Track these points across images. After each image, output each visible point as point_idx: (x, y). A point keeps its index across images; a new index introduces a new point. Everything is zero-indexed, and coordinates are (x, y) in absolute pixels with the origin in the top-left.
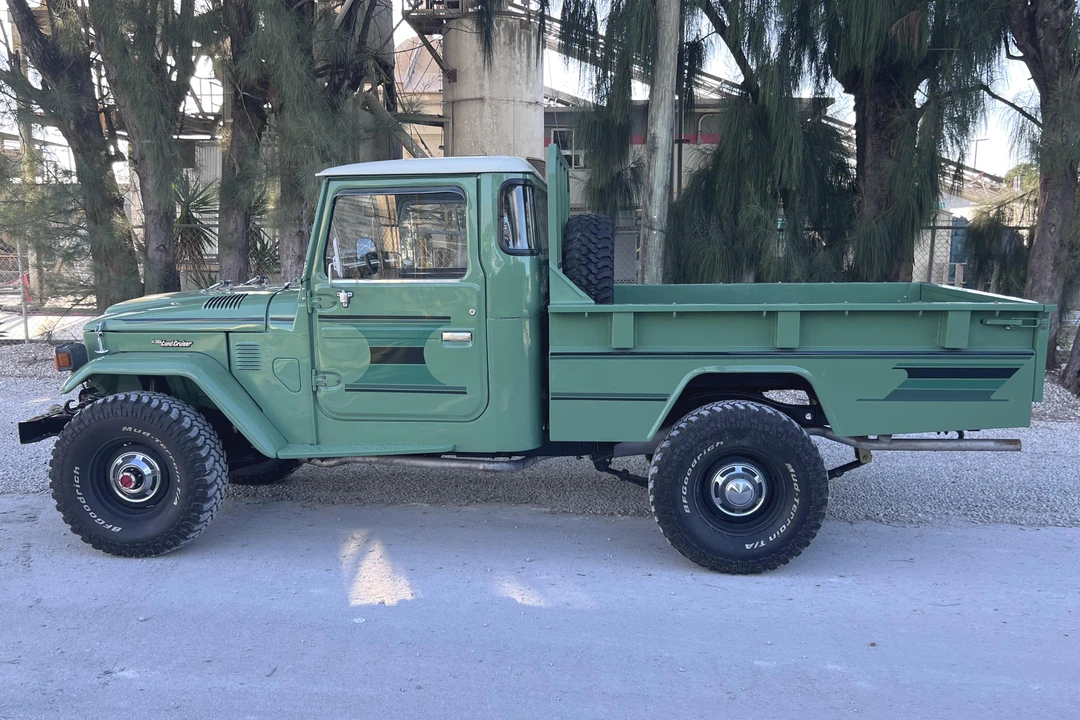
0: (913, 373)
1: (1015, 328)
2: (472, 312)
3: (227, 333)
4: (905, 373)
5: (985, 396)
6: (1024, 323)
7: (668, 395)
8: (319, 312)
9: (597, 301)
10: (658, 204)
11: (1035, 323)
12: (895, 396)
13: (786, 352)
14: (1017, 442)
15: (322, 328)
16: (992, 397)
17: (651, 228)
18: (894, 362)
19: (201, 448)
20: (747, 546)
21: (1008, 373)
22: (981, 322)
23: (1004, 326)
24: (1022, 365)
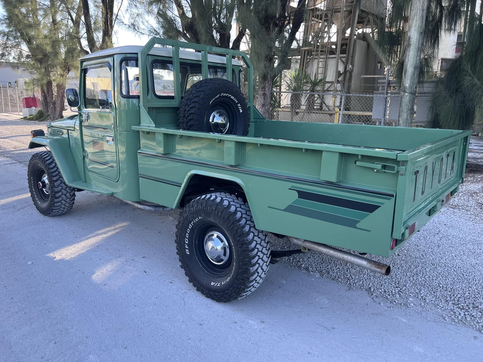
0: (302, 195)
1: (377, 171)
2: (112, 127)
3: (68, 130)
4: (296, 194)
5: (352, 224)
6: (384, 167)
7: (181, 184)
8: (83, 123)
9: (156, 126)
10: (409, 78)
11: (394, 169)
12: (290, 209)
13: (230, 168)
14: (387, 267)
15: (84, 130)
16: (358, 225)
17: (405, 92)
18: (291, 185)
19: (55, 176)
20: (212, 283)
21: (371, 208)
22: (355, 163)
23: (373, 169)
24: (383, 204)
